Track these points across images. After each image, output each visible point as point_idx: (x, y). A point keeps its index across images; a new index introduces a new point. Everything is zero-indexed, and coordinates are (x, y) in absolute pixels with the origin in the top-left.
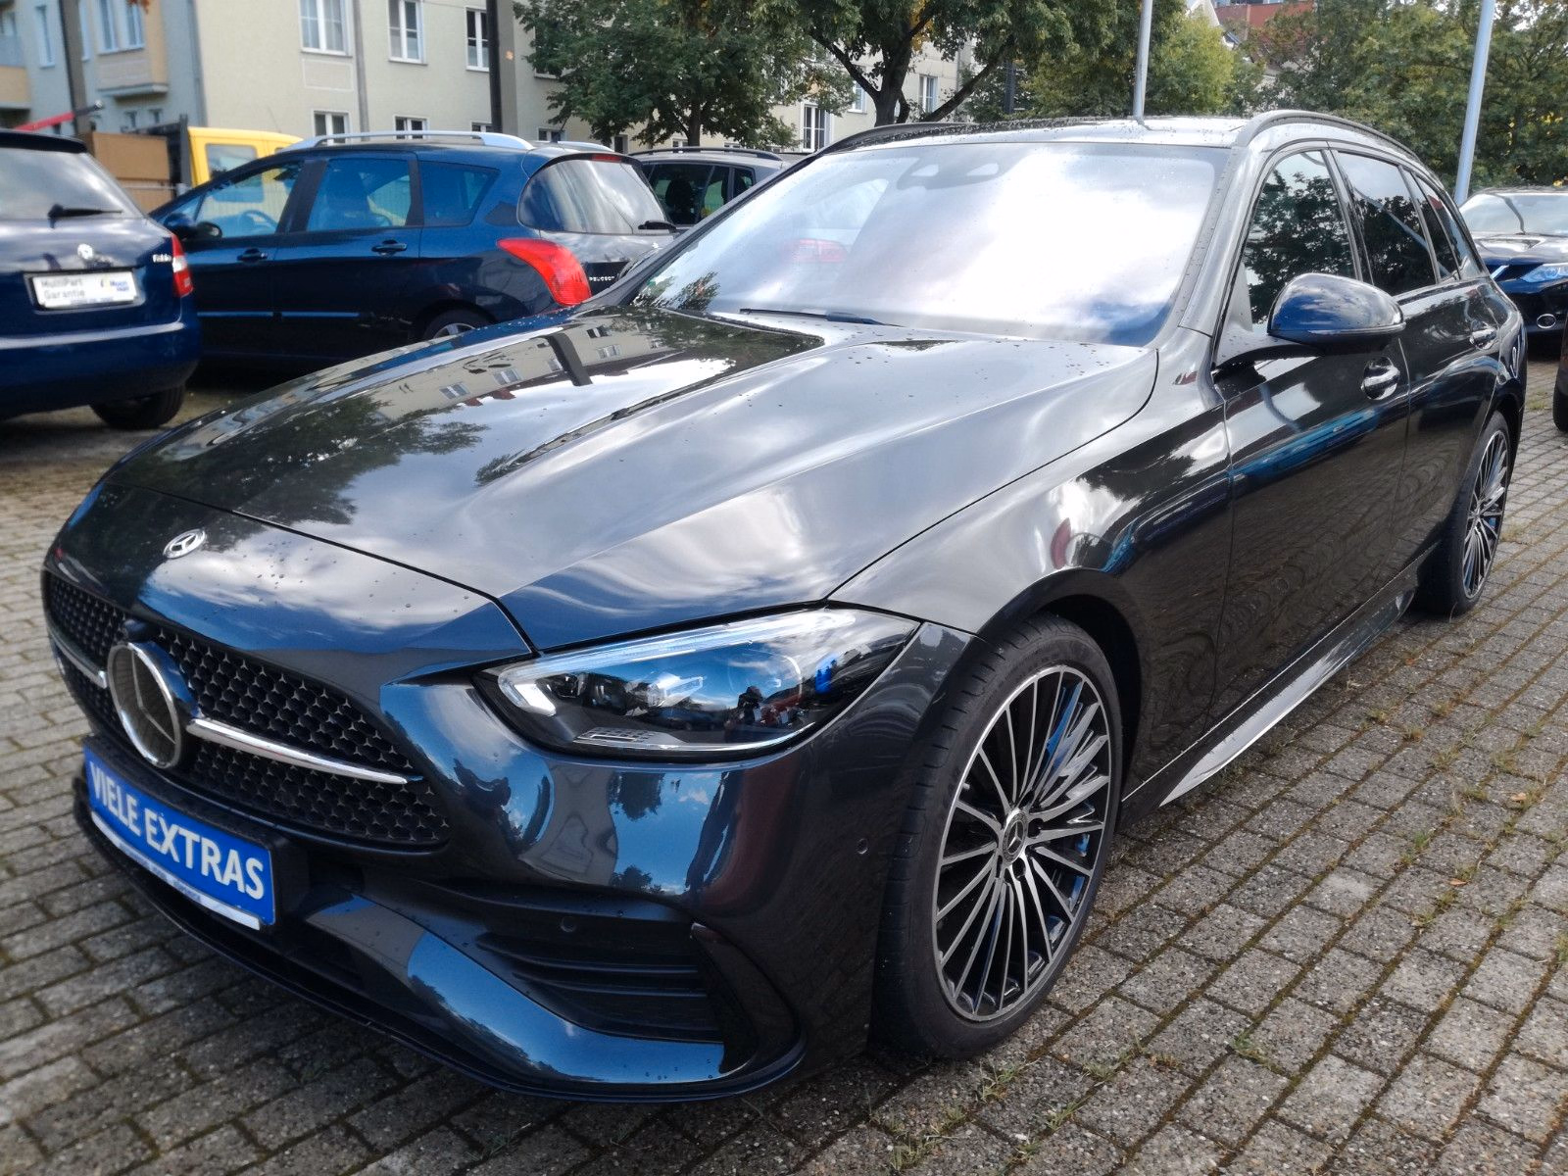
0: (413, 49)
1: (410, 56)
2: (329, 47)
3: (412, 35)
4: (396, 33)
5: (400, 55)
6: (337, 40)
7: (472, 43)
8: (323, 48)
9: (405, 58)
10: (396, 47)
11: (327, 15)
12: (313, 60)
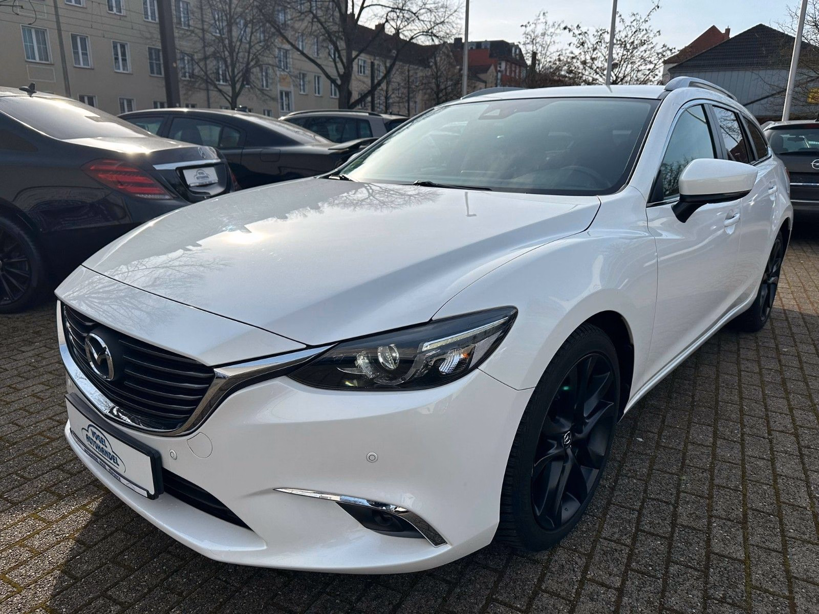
0: (86, 61)
1: (84, 65)
2: (40, 59)
3: (85, 54)
4: (76, 53)
5: (79, 64)
6: (44, 55)
7: (117, 59)
8: (38, 60)
9: (82, 65)
10: (77, 60)
11: (38, 42)
12: (31, 65)
